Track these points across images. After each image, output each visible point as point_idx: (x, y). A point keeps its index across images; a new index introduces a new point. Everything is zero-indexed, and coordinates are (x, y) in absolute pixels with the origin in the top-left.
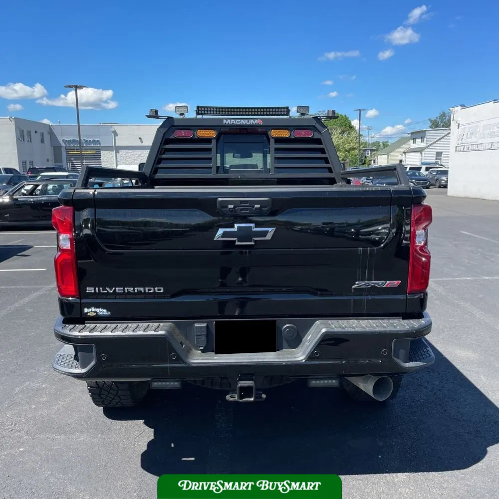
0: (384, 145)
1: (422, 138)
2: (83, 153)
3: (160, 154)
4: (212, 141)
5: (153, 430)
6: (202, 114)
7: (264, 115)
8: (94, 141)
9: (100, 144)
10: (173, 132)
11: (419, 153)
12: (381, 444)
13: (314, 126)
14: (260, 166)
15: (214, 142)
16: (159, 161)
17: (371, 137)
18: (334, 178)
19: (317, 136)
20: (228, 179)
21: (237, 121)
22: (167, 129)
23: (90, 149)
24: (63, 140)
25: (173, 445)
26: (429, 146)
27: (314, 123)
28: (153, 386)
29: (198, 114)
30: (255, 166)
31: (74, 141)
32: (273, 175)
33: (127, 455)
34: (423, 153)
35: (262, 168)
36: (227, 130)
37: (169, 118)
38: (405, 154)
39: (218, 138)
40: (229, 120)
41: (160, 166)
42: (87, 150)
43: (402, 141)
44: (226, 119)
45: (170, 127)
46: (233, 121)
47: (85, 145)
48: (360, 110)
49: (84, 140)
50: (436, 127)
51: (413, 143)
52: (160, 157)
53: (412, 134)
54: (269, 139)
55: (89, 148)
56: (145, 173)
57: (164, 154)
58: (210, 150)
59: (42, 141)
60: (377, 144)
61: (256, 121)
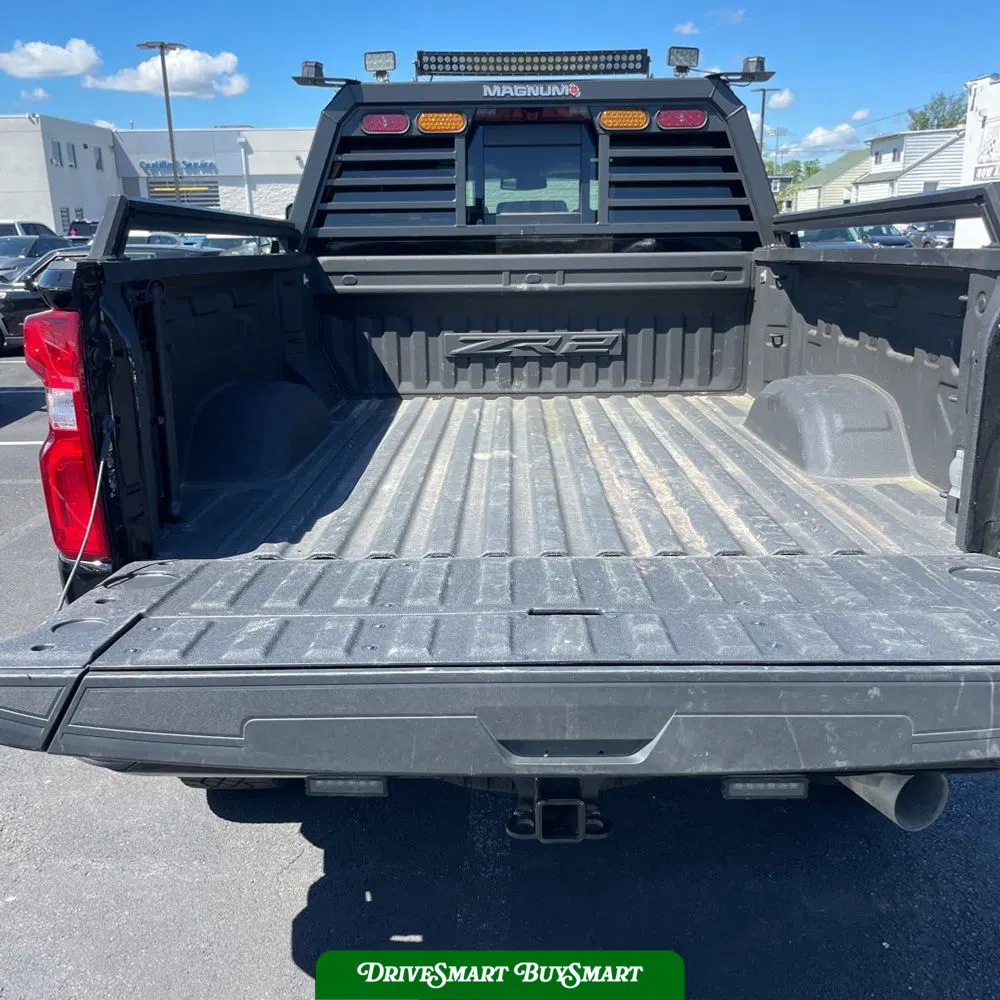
0: (808, 169)
1: (895, 151)
2: (181, 192)
3: (329, 177)
4: (456, 140)
5: (322, 851)
6: (430, 72)
7: (583, 72)
8: (204, 165)
9: (217, 171)
10: (361, 121)
11: (887, 185)
12: (884, 907)
13: (710, 100)
14: (573, 204)
15: (460, 143)
16: (327, 193)
17: (782, 152)
18: (756, 234)
19: (716, 125)
20: (493, 237)
21: (516, 88)
22: (344, 113)
23: (197, 183)
24: (141, 164)
25: (368, 897)
26: (910, 169)
27: (711, 92)
28: (313, 790)
29: (421, 71)
30: (560, 205)
31: (163, 165)
32: (605, 226)
33: (261, 920)
34: (896, 186)
35: (578, 211)
36: (492, 112)
37: (349, 82)
38: (857, 188)
39: (470, 134)
40: (497, 88)
41: (331, 206)
42: (190, 184)
43: (852, 159)
44: (491, 84)
45: (352, 109)
46: (507, 90)
47: (185, 174)
48: (764, 90)
49: (183, 162)
50: (924, 127)
51: (876, 162)
52: (330, 183)
53: (873, 141)
54: (594, 137)
55: (194, 180)
56: (293, 225)
57: (339, 176)
58: (450, 164)
59: (99, 166)
60: (794, 166)
61: (563, 88)
